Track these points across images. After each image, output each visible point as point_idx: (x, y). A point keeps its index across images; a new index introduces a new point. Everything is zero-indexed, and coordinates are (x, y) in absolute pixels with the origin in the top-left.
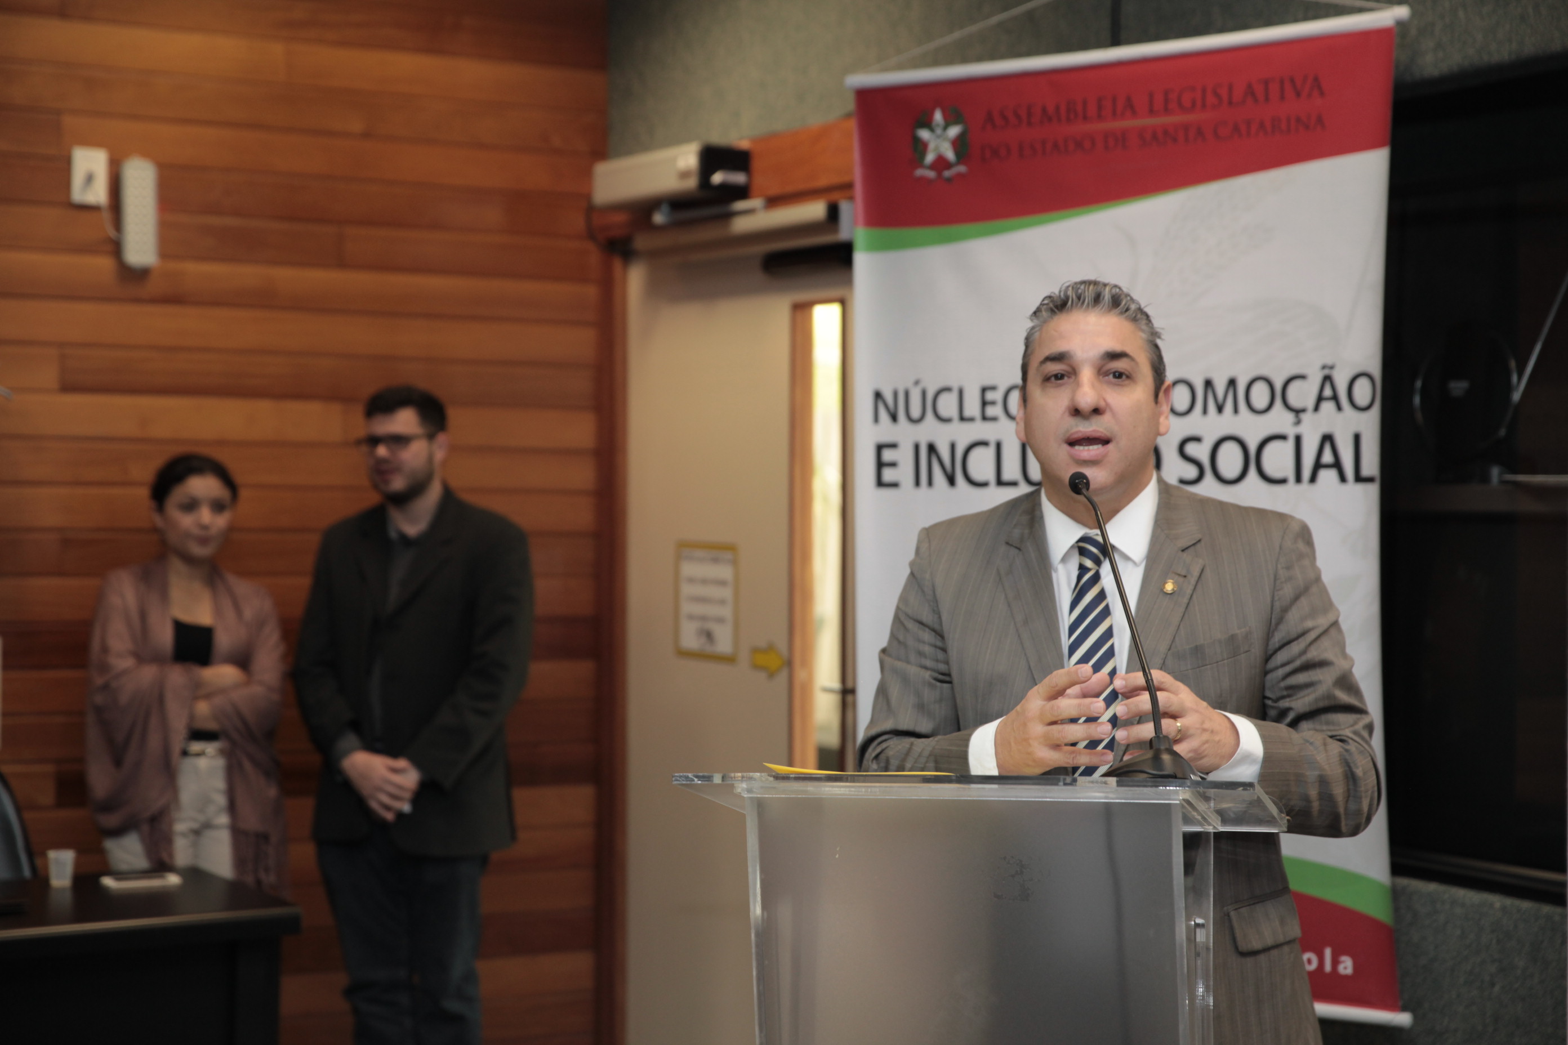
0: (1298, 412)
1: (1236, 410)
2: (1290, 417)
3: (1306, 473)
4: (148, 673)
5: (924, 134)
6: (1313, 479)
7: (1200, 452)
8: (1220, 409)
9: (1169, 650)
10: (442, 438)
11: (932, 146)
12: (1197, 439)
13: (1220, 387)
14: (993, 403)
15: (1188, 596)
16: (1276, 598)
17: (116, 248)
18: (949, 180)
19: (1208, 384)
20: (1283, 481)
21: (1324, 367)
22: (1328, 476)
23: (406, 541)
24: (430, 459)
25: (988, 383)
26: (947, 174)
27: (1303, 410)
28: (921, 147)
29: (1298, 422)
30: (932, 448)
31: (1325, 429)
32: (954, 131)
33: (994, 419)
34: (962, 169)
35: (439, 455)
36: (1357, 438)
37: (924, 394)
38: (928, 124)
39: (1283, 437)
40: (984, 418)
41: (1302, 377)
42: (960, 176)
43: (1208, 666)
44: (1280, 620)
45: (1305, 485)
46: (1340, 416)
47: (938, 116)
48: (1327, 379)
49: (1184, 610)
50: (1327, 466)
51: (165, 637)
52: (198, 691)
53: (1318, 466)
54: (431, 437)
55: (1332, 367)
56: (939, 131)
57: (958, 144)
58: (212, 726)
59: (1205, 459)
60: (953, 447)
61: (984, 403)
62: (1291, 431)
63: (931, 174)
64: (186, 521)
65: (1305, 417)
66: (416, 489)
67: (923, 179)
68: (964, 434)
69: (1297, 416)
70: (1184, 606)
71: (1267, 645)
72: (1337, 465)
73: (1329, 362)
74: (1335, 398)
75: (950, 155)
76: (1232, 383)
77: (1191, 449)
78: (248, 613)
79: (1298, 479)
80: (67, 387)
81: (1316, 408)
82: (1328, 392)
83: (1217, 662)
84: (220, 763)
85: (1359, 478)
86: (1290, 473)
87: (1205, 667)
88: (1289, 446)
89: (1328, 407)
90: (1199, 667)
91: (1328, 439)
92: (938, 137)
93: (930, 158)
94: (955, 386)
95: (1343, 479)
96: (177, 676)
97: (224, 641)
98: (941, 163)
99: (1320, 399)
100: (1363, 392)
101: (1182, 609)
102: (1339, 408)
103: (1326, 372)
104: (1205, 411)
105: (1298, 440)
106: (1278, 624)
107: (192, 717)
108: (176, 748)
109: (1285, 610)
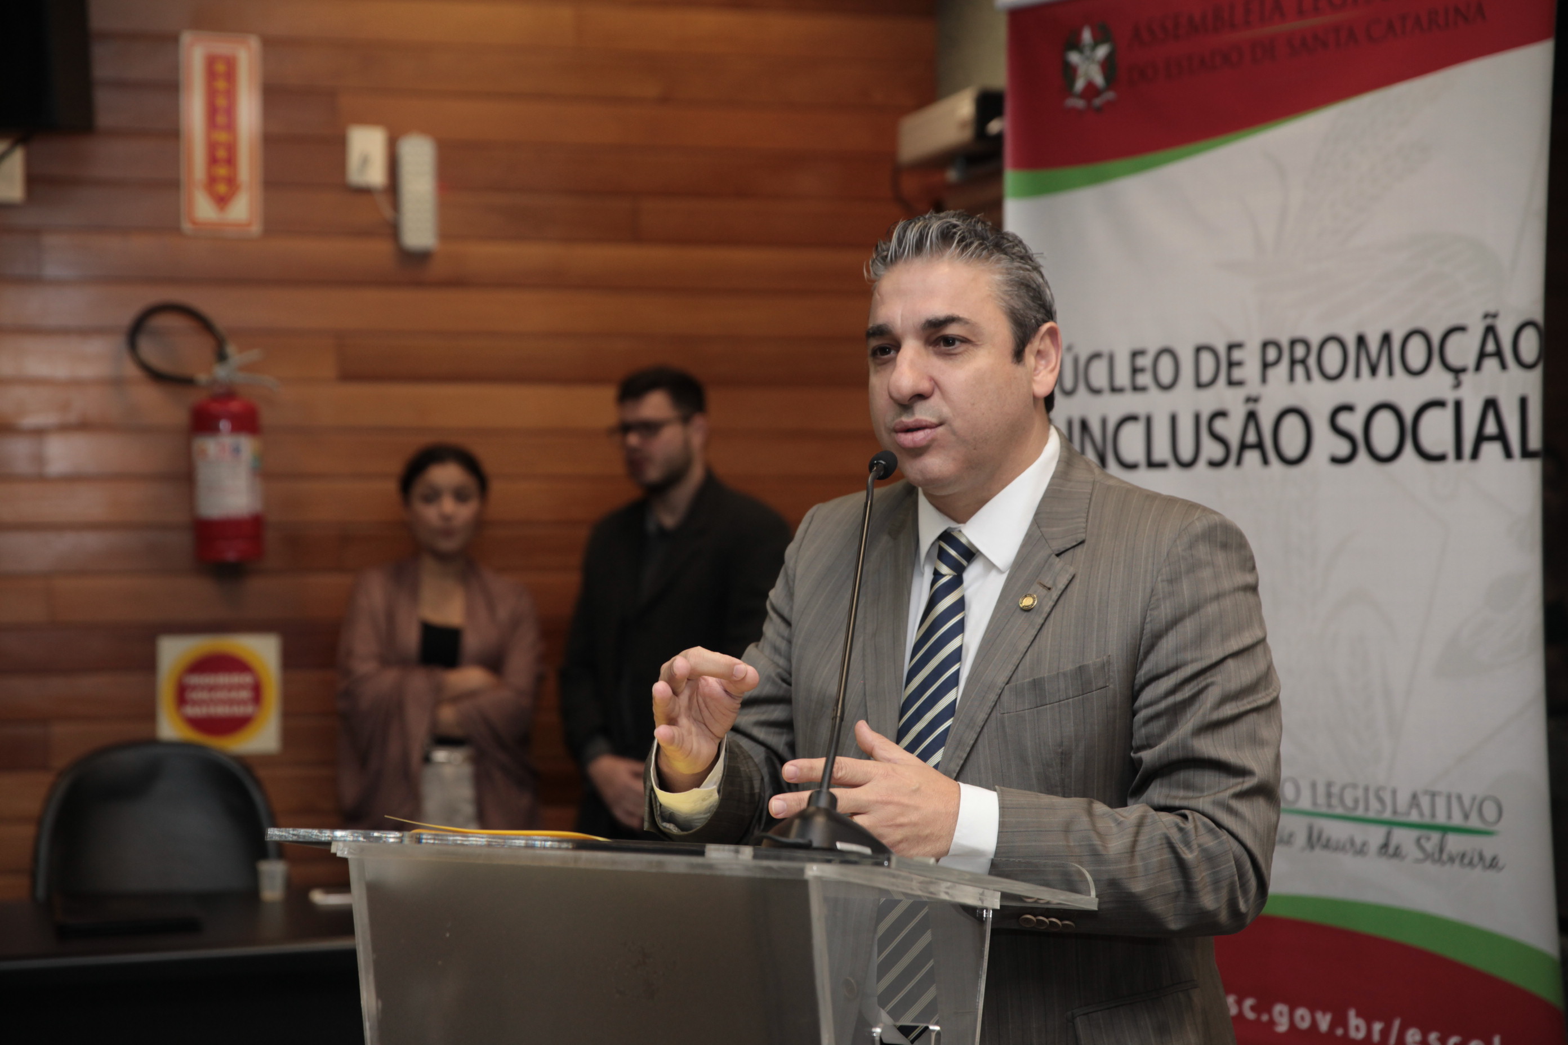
0: (1457, 372)
1: (1391, 372)
2: (1448, 378)
3: (1468, 447)
4: (389, 678)
5: (1074, 57)
6: (1475, 455)
7: (1352, 423)
8: (1374, 370)
9: (1007, 683)
10: (699, 422)
11: (1081, 70)
12: (1348, 408)
13: (1374, 343)
14: (1142, 370)
15: (1044, 615)
16: (1148, 620)
17: (394, 230)
18: (1099, 110)
19: (1361, 340)
20: (1441, 458)
21: (1486, 316)
22: (1491, 450)
23: (663, 533)
24: (687, 444)
25: (1138, 346)
26: (1098, 102)
27: (1463, 370)
28: (1070, 72)
29: (1458, 385)
30: (1084, 425)
31: (1488, 393)
32: (1102, 51)
33: (1143, 389)
34: (1110, 95)
35: (697, 439)
36: (1523, 402)
37: (1076, 361)
38: (1076, 45)
39: (1440, 404)
40: (1136, 388)
41: (1461, 329)
42: (1109, 104)
43: (1048, 706)
44: (1151, 647)
45: (1466, 462)
46: (1505, 376)
47: (1087, 36)
48: (1490, 330)
49: (1036, 633)
50: (1491, 438)
51: (411, 638)
52: (439, 696)
53: (1481, 438)
54: (686, 420)
55: (1495, 316)
56: (1087, 52)
57: (1108, 66)
58: (457, 732)
59: (1357, 431)
60: (1104, 422)
61: (1135, 371)
62: (1449, 396)
63: (1079, 103)
64: (430, 514)
65: (1465, 378)
66: (675, 477)
67: (1074, 110)
68: (1115, 407)
69: (1457, 378)
70: (1038, 627)
71: (1134, 678)
72: (1502, 437)
73: (1492, 309)
74: (1499, 354)
75: (1099, 80)
76: (1386, 338)
77: (1345, 420)
78: (503, 613)
79: (1459, 456)
80: (348, 376)
81: (1478, 367)
82: (1490, 347)
83: (1060, 701)
84: (466, 770)
85: (1526, 454)
86: (1450, 449)
87: (1045, 707)
88: (1448, 413)
89: (1491, 364)
90: (1037, 707)
91: (1491, 404)
92: (1088, 58)
93: (1080, 85)
94: (1105, 349)
95: (1508, 454)
96: (419, 681)
97: (472, 642)
98: (1091, 90)
99: (1482, 355)
100: (1530, 345)
101: (1034, 632)
102: (1504, 366)
103: (1489, 321)
104: (1357, 374)
105: (1458, 406)
106: (1147, 653)
107: (434, 723)
108: (416, 756)
109: (1158, 637)
